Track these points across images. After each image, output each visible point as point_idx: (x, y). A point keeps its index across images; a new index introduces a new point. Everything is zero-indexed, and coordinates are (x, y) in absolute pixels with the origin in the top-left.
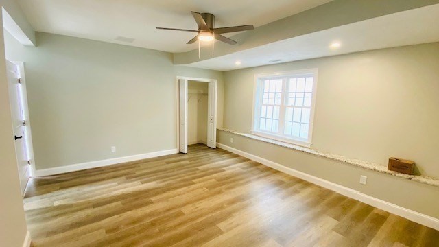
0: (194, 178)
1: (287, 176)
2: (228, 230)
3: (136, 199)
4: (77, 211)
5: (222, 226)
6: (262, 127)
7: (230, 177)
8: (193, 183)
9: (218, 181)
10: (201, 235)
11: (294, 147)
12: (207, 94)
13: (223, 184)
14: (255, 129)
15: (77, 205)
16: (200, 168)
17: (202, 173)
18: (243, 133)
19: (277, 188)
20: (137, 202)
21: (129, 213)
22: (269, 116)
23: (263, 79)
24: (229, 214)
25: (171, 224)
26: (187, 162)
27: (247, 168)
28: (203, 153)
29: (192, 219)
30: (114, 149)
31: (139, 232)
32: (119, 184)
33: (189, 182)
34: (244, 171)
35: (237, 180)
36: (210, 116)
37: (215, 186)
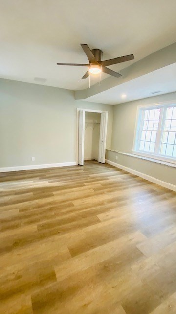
0: (85, 182)
1: (159, 187)
2: (105, 220)
3: (43, 192)
4: (4, 196)
5: (100, 216)
6: (141, 148)
7: (112, 184)
8: (84, 186)
9: (103, 185)
10: (84, 221)
11: (167, 164)
12: (100, 123)
13: (106, 188)
14: (135, 150)
15: (5, 192)
16: (91, 175)
17: (92, 180)
18: (125, 152)
19: (150, 195)
20: (43, 194)
21: (37, 201)
22: (148, 139)
23: (144, 110)
24: (108, 209)
25: (64, 211)
26: (82, 171)
27: (126, 178)
28: (94, 166)
29: (80, 210)
30: (33, 159)
31: (41, 214)
32: (34, 182)
33: (81, 185)
34: (125, 180)
35: (117, 186)
36: (101, 139)
37: (100, 189)
